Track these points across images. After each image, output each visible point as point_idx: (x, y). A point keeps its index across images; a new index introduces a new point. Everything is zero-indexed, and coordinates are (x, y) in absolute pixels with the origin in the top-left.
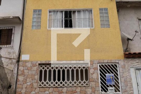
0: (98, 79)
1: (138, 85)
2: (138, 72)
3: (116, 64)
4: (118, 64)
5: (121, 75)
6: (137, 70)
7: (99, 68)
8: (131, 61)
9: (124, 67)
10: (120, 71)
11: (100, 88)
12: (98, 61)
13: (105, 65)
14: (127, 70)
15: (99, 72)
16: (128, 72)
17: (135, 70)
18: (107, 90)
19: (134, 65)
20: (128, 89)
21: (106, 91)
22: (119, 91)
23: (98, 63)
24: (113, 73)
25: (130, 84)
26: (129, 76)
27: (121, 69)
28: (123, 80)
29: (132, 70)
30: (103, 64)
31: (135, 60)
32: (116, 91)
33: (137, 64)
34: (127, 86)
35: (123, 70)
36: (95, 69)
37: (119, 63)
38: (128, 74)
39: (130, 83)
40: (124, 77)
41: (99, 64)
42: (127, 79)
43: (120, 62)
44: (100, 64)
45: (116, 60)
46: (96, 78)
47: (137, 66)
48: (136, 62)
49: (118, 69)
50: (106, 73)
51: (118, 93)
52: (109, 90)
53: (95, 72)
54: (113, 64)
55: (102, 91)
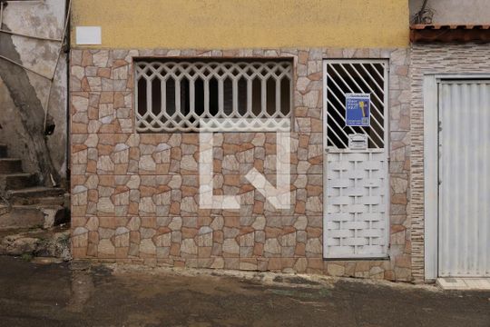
0: (320, 110)
1: (439, 129)
2: (447, 88)
3: (381, 62)
4: (386, 62)
5: (393, 97)
6: (444, 82)
7: (326, 74)
8: (429, 54)
9: (404, 72)
10: (393, 86)
11: (326, 137)
12: (324, 51)
13: (347, 66)
14: (414, 82)
15: (326, 87)
16: (414, 89)
17: (439, 81)
18: (346, 141)
19: (436, 65)
20: (407, 140)
21: (340, 146)
22: (381, 146)
23: (324, 59)
24: (367, 91)
25: (416, 126)
26: (417, 101)
27: (395, 79)
28: (396, 112)
29: (429, 84)
30: (340, 63)
31: (443, 49)
32: (370, 145)
33: (449, 62)
34: (406, 130)
35: (399, 83)
36: (315, 77)
37: (392, 59)
38: (415, 95)
39: (418, 121)
40: (401, 104)
41: (326, 63)
42: (408, 109)
43: (393, 56)
44: (330, 62)
45: (381, 49)
46: (313, 104)
47: (445, 71)
48: (445, 57)
49: (385, 79)
50: (347, 91)
51: (378, 149)
52: (350, 141)
53: (314, 88)
54: (371, 63)
55: (329, 144)
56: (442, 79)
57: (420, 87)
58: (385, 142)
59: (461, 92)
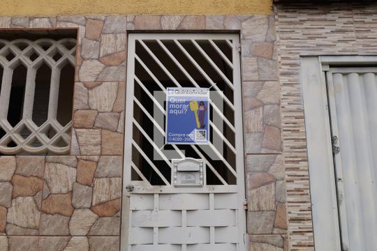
0: (119, 114)
1: (335, 151)
2: (340, 79)
3: (227, 38)
4: (235, 38)
5: (247, 92)
6: (334, 70)
7: (132, 55)
8: (307, 25)
9: (266, 53)
10: (246, 75)
11: (129, 164)
12: (130, 18)
13: (170, 44)
14: (285, 69)
15: (132, 76)
16: (284, 79)
17: (327, 68)
18: (166, 170)
19: (319, 41)
20: (278, 170)
21: (156, 181)
22: (231, 180)
23: (129, 32)
24: (203, 84)
25: (292, 143)
26: (291, 99)
27: (250, 64)
28: (255, 119)
29: (311, 71)
30: (158, 38)
31: (329, 17)
32: (212, 180)
33: (340, 36)
34: (274, 151)
35: (258, 70)
36: (113, 60)
37: (244, 32)
38: (287, 90)
39: (295, 136)
40: (263, 105)
41: (133, 39)
42: (277, 114)
43: (246, 28)
44: (141, 38)
45: (225, 17)
46: (107, 105)
47: (335, 51)
48: (334, 28)
49: (235, 65)
50: (168, 84)
51: (225, 187)
52: (173, 171)
53: (110, 77)
54: (211, 39)
55: (135, 177)
56: (332, 66)
57: (296, 77)
58: (239, 173)
59: (365, 87)
